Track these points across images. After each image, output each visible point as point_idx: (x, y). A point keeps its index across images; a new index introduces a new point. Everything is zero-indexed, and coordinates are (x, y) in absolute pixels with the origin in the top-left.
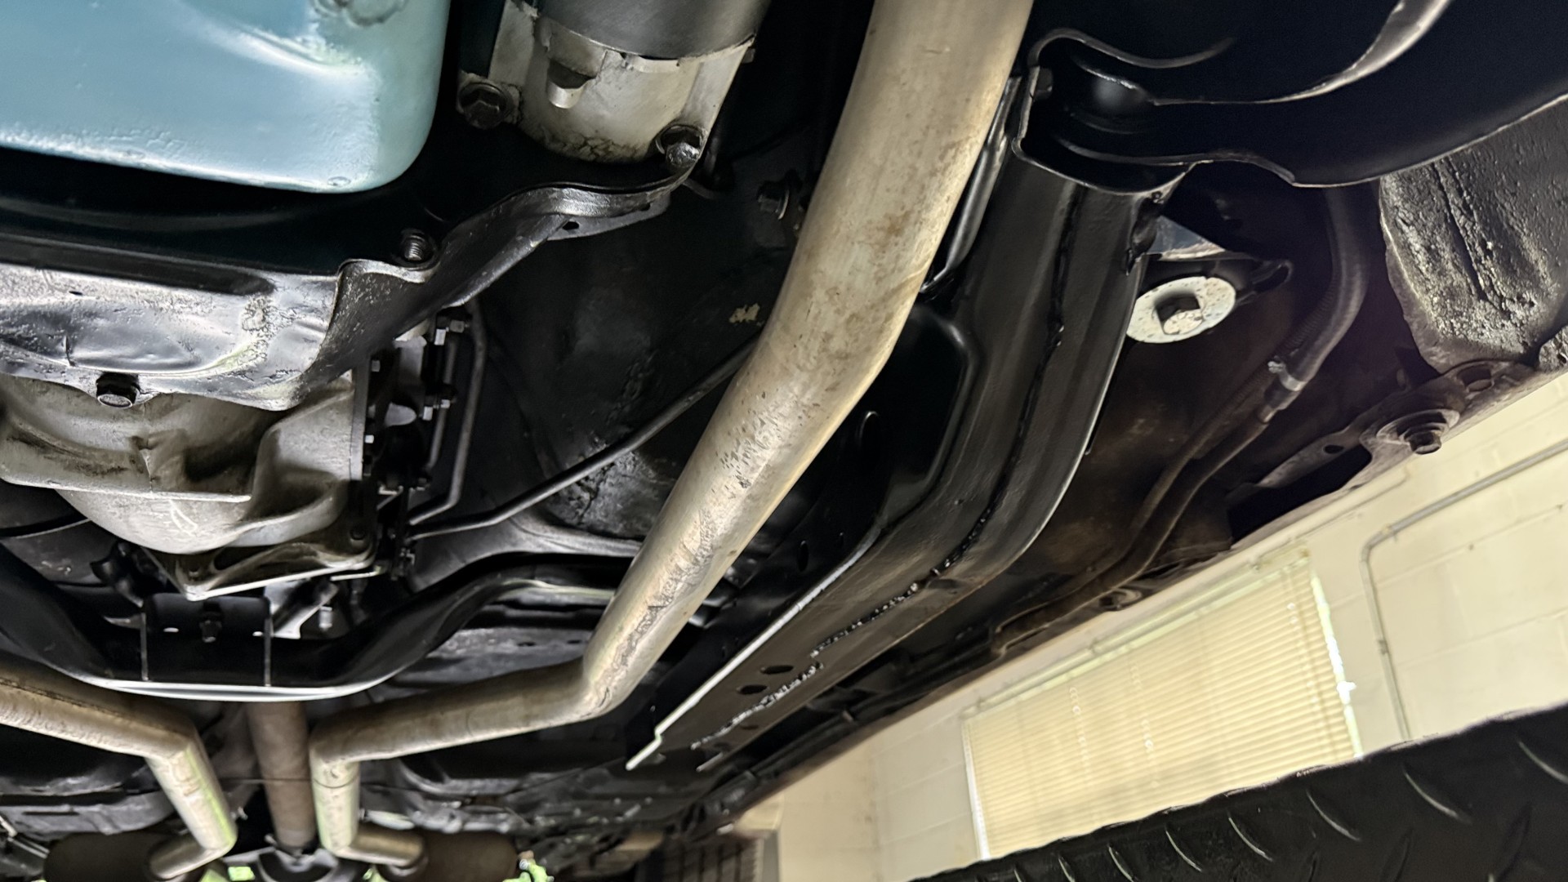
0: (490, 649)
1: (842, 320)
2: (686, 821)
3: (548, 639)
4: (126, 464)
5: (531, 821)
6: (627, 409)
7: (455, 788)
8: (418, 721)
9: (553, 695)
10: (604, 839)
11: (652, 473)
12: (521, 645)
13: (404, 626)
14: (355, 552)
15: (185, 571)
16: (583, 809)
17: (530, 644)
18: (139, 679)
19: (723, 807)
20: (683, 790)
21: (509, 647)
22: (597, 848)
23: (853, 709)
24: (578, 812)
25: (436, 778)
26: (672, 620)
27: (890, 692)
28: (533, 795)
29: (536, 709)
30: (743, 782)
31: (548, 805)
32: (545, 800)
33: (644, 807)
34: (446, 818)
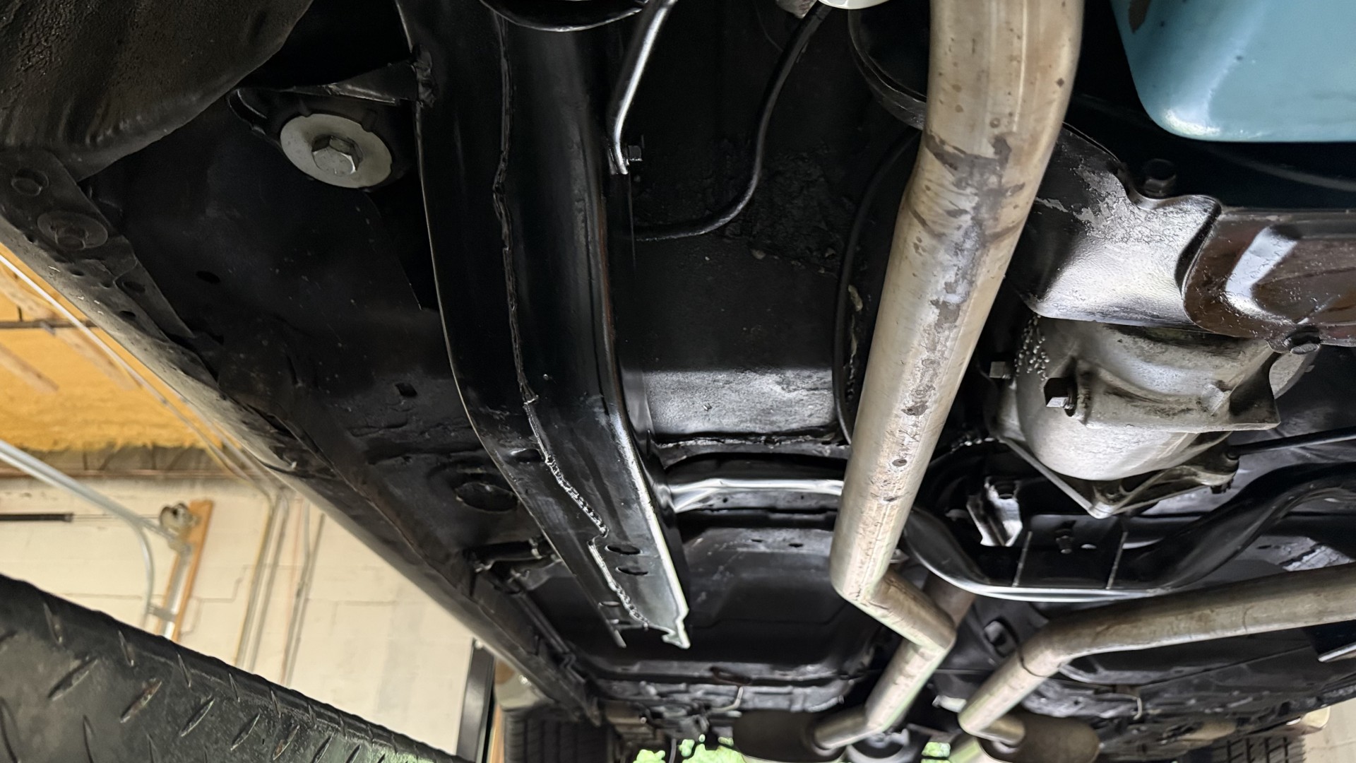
7: (1106, 678)
10: (1178, 728)
32: (1165, 691)
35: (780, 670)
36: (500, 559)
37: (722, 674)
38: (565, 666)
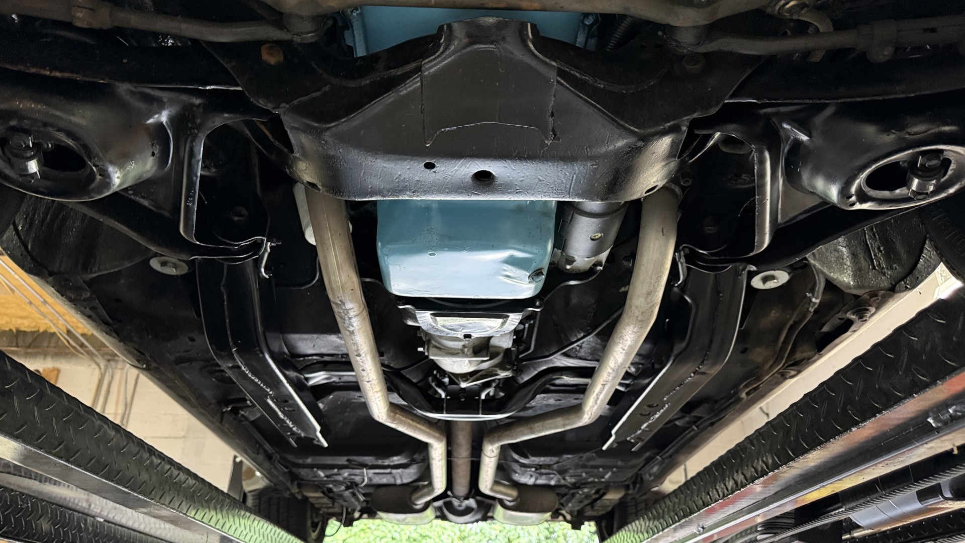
0: (545, 402)
1: (640, 313)
2: (634, 484)
3: (566, 398)
4: (460, 351)
5: (564, 479)
6: (589, 322)
7: (534, 461)
8: (525, 428)
9: (573, 416)
10: (597, 492)
11: (599, 341)
12: (556, 400)
13: (521, 393)
14: (508, 370)
15: (462, 378)
16: (586, 473)
17: (560, 400)
18: (442, 413)
19: (650, 475)
20: (630, 464)
21: (552, 401)
22: (594, 497)
23: (697, 424)
24: (584, 475)
25: (526, 457)
26: (610, 388)
27: (709, 416)
28: (563, 466)
29: (567, 422)
30: (656, 462)
31: (571, 471)
32: (570, 469)
33: (613, 473)
34: (529, 477)
35: (381, 459)
36: (234, 405)
37: (353, 463)
38: (274, 461)
